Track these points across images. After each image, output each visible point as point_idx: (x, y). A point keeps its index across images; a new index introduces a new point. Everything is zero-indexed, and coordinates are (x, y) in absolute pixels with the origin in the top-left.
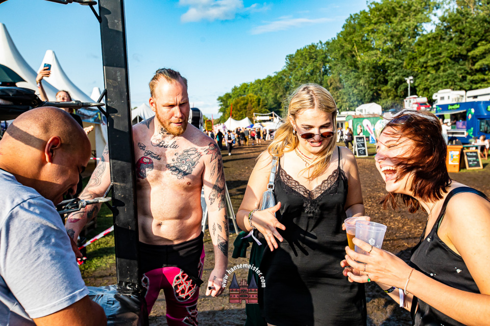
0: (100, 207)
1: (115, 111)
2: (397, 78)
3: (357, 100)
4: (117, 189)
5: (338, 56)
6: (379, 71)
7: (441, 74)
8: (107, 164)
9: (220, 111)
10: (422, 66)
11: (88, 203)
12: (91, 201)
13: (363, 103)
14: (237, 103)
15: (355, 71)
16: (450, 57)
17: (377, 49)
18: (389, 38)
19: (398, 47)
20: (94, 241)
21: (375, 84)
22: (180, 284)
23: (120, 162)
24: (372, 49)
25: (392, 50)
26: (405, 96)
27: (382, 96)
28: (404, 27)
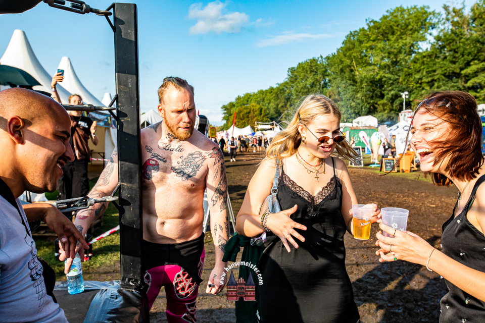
0: (107, 205)
1: (125, 115)
2: (393, 92)
3: (355, 112)
4: (124, 189)
5: (338, 70)
6: (376, 85)
8: (115, 166)
9: (224, 118)
10: (417, 83)
11: (96, 202)
12: (100, 199)
13: (360, 116)
14: (240, 112)
15: (353, 85)
16: (444, 75)
17: (374, 65)
18: (386, 55)
19: (395, 63)
20: (100, 239)
21: (372, 98)
22: (181, 282)
23: (127, 163)
24: (370, 65)
25: (389, 66)
26: (401, 110)
27: (379, 110)
28: (401, 45)
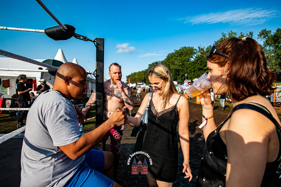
1: (99, 76)
2: (182, 74)
4: (97, 102)
6: (177, 71)
7: (195, 74)
10: (190, 71)
16: (198, 69)
17: (177, 65)
18: (181, 61)
19: (183, 64)
21: (176, 75)
23: (99, 93)
24: (175, 64)
25: (181, 65)
26: (185, 79)
27: (178, 79)
28: (185, 58)
